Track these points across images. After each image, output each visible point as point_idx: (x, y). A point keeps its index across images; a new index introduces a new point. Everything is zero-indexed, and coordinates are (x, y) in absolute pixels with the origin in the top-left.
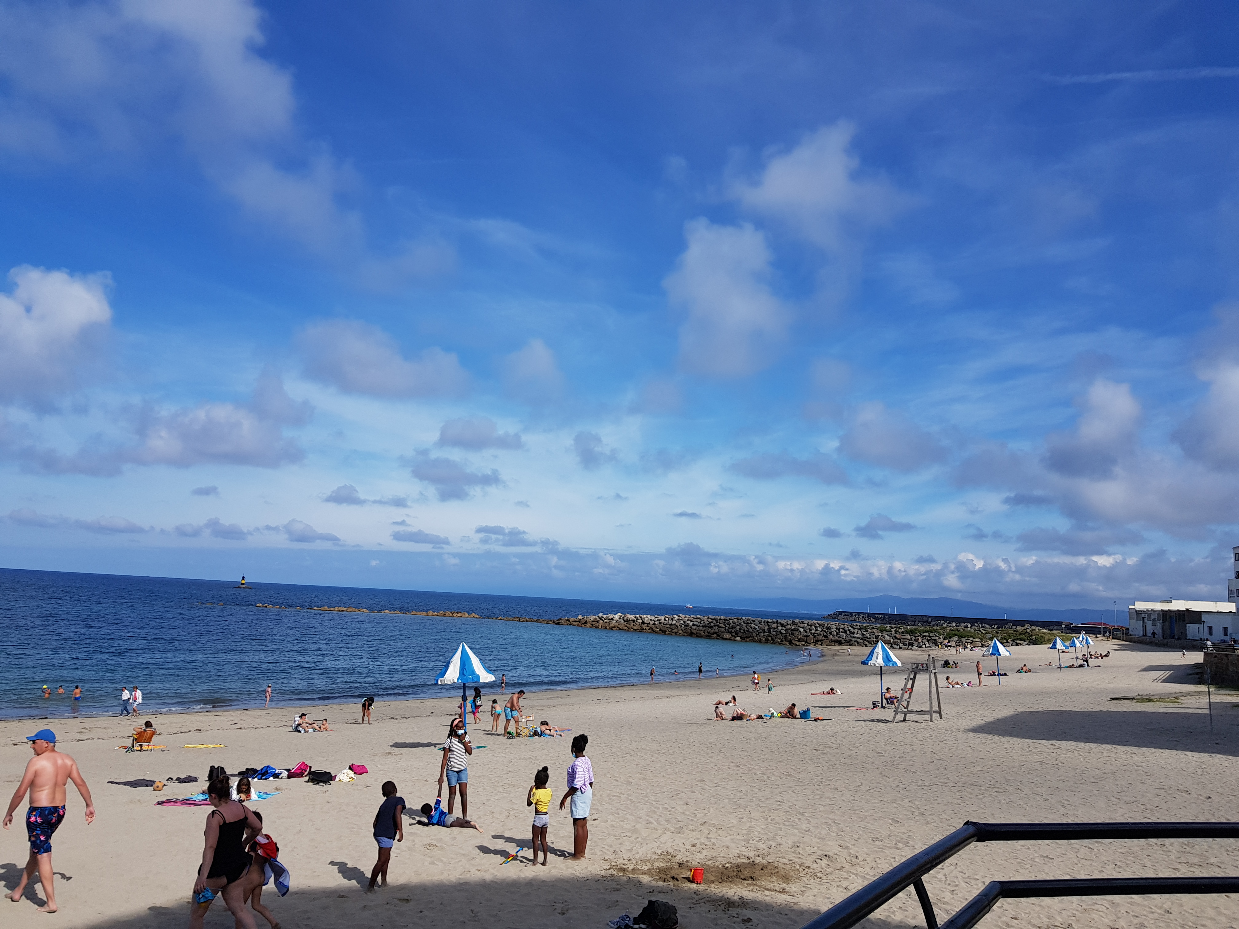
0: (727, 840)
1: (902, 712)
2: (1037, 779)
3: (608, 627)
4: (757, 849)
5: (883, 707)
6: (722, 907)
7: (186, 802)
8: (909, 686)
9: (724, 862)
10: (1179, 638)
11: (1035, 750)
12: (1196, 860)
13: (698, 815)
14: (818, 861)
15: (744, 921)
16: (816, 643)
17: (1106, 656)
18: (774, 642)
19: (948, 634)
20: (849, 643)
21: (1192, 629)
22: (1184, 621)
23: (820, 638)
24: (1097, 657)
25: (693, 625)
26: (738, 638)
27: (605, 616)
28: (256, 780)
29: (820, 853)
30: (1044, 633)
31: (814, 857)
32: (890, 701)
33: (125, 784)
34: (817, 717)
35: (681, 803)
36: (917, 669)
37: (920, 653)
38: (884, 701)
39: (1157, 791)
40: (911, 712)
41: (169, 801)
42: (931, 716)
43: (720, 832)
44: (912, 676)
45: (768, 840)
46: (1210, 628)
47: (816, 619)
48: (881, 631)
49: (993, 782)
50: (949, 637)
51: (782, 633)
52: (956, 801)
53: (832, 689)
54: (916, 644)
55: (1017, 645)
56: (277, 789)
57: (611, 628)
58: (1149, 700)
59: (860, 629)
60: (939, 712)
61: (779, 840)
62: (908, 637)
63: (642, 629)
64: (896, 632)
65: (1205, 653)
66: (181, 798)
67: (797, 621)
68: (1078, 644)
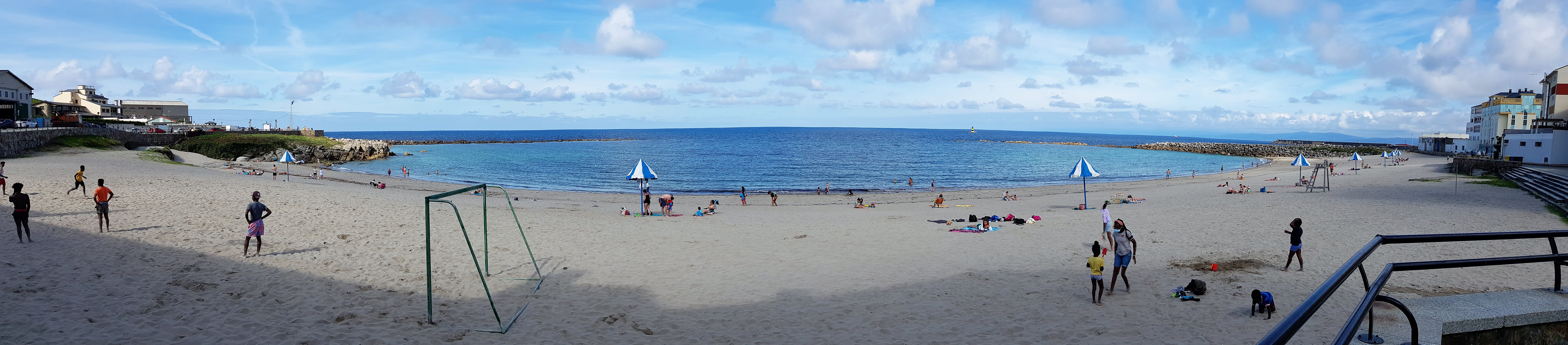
0: (1228, 250)
1: (1310, 188)
2: (1375, 218)
3: (1161, 149)
4: (1243, 254)
5: (1300, 186)
6: (1227, 281)
7: (961, 231)
8: (1314, 175)
9: (1227, 261)
10: (1441, 151)
11: (1373, 205)
12: (1448, 253)
13: (1213, 239)
14: (1273, 258)
15: (1238, 287)
16: (1267, 155)
17: (1406, 160)
18: (1247, 155)
19: (1332, 150)
20: (1284, 155)
21: (1448, 148)
22: (1445, 143)
23: (1270, 153)
24: (1402, 161)
25: (1206, 147)
26: (1229, 154)
27: (1160, 144)
28: (990, 222)
29: (1273, 254)
30: (1378, 149)
31: (1270, 257)
32: (1305, 182)
33: (934, 222)
34: (1269, 191)
35: (1204, 233)
36: (1318, 167)
37: (1318, 159)
38: (1301, 183)
39: (1431, 222)
40: (1315, 188)
41: (954, 230)
42: (1324, 189)
43: (1224, 246)
44: (1316, 170)
45: (1248, 249)
46: (1456, 146)
47: (1268, 144)
48: (1300, 149)
49: (1354, 220)
50: (1332, 151)
51: (1251, 151)
52: (1337, 229)
53: (1276, 178)
54: (1316, 155)
55: (1365, 155)
56: (1000, 226)
57: (1163, 149)
58: (1427, 181)
59: (1289, 148)
60: (1328, 188)
61: (1253, 249)
62: (1313, 152)
63: (1178, 149)
64: (1307, 149)
65: (1454, 158)
66: (959, 229)
67: (1259, 145)
68: (1394, 154)
